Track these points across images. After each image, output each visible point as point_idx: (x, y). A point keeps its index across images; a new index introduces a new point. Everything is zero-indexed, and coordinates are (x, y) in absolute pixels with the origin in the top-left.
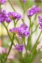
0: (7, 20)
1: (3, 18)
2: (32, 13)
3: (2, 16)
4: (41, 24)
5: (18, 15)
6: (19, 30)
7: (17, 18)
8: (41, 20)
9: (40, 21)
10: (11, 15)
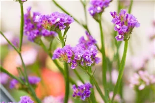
0: (46, 34)
1: (36, 31)
2: (99, 8)
3: (33, 27)
4: (119, 29)
5: (63, 18)
6: (69, 53)
7: (61, 25)
8: (119, 21)
9: (117, 24)
10: (47, 22)
